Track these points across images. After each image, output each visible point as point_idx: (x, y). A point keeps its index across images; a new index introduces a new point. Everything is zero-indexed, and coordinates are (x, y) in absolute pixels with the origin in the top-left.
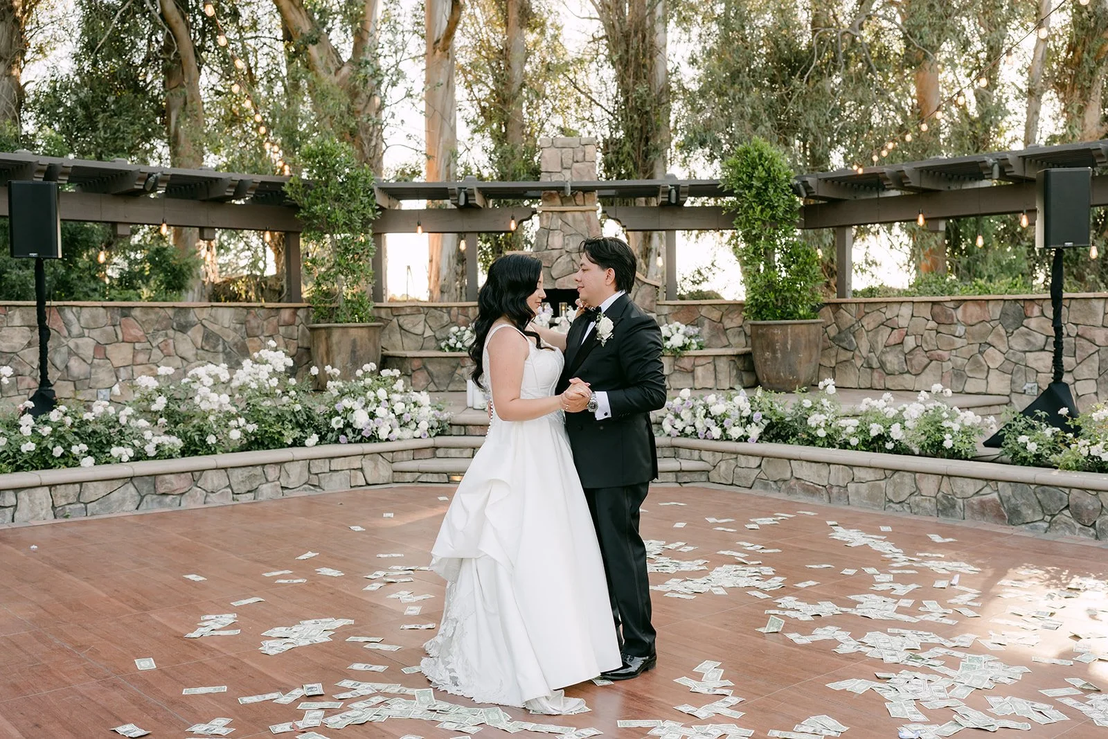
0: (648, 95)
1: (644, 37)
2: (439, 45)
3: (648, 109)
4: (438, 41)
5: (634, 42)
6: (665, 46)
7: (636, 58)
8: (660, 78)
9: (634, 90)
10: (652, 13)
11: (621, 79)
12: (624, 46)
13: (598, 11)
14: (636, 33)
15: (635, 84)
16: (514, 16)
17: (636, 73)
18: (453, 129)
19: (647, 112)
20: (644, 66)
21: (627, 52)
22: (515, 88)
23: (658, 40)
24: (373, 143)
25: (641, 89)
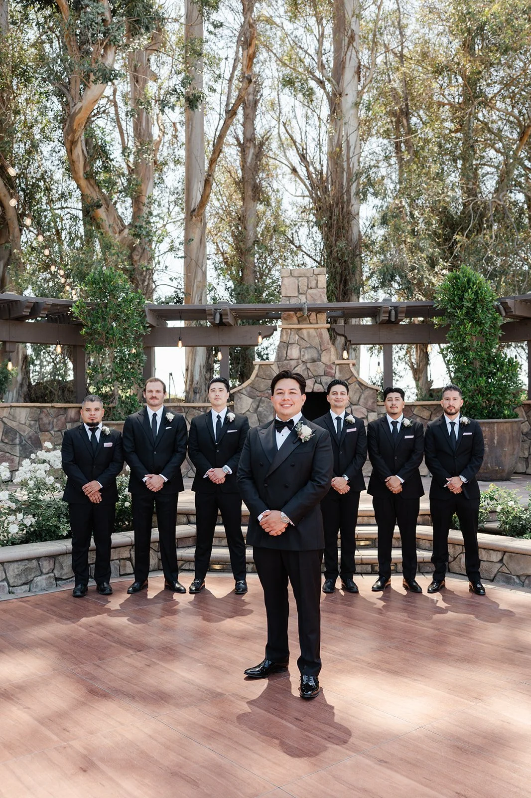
0: (346, 249)
1: (343, 208)
2: (195, 213)
3: (347, 259)
4: (194, 210)
5: (336, 211)
6: (358, 214)
7: (337, 223)
8: (355, 237)
9: (336, 245)
10: (348, 191)
11: (326, 238)
12: (329, 214)
13: (309, 190)
14: (337, 204)
15: (336, 241)
16: (250, 193)
17: (337, 234)
18: (204, 274)
19: (345, 261)
20: (343, 228)
21: (331, 218)
22: (250, 244)
23: (353, 209)
24: (146, 283)
25: (342, 244)
